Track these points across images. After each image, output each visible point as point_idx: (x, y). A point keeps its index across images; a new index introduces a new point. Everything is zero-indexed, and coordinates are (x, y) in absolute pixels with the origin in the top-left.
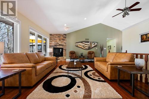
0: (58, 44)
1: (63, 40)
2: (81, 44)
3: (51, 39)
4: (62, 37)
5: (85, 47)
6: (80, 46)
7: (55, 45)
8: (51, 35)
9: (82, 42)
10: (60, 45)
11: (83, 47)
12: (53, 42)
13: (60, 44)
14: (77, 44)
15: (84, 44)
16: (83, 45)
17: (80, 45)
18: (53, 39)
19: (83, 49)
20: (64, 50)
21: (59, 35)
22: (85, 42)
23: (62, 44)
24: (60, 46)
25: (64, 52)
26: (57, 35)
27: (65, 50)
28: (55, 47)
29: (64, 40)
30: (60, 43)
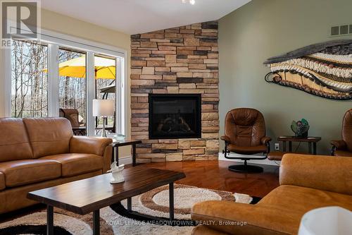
0: (174, 78)
1: (197, 52)
2: (303, 62)
3: (139, 59)
4: (192, 42)
5: (326, 81)
6: (297, 79)
7: (158, 84)
8: (136, 38)
9: (304, 54)
10: (180, 80)
11: (314, 85)
12: (149, 71)
13: (179, 75)
14: (274, 67)
15: (320, 61)
16: (316, 66)
17: (293, 72)
18: (145, 54)
19: (312, 92)
20: (204, 107)
21: (176, 35)
22: (329, 50)
23: (195, 76)
24: (181, 85)
25: (203, 115)
26: (164, 33)
27: (210, 107)
28: (155, 91)
29: (206, 53)
30: (183, 72)
